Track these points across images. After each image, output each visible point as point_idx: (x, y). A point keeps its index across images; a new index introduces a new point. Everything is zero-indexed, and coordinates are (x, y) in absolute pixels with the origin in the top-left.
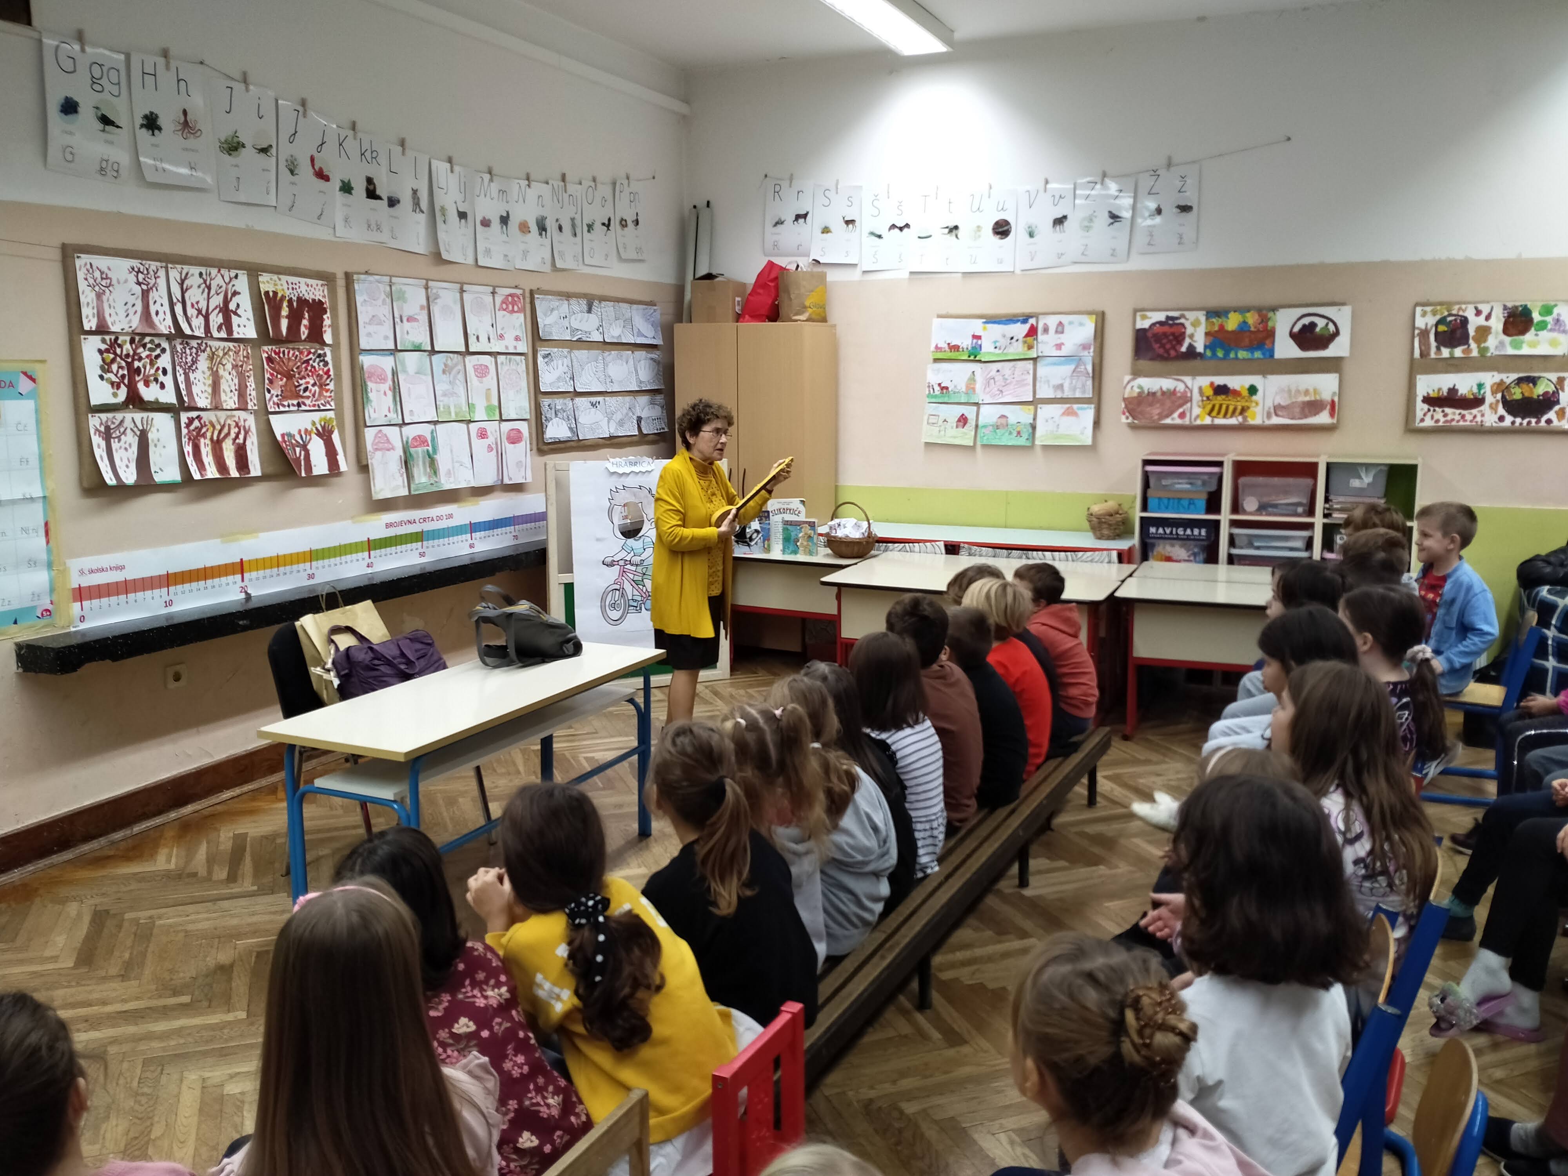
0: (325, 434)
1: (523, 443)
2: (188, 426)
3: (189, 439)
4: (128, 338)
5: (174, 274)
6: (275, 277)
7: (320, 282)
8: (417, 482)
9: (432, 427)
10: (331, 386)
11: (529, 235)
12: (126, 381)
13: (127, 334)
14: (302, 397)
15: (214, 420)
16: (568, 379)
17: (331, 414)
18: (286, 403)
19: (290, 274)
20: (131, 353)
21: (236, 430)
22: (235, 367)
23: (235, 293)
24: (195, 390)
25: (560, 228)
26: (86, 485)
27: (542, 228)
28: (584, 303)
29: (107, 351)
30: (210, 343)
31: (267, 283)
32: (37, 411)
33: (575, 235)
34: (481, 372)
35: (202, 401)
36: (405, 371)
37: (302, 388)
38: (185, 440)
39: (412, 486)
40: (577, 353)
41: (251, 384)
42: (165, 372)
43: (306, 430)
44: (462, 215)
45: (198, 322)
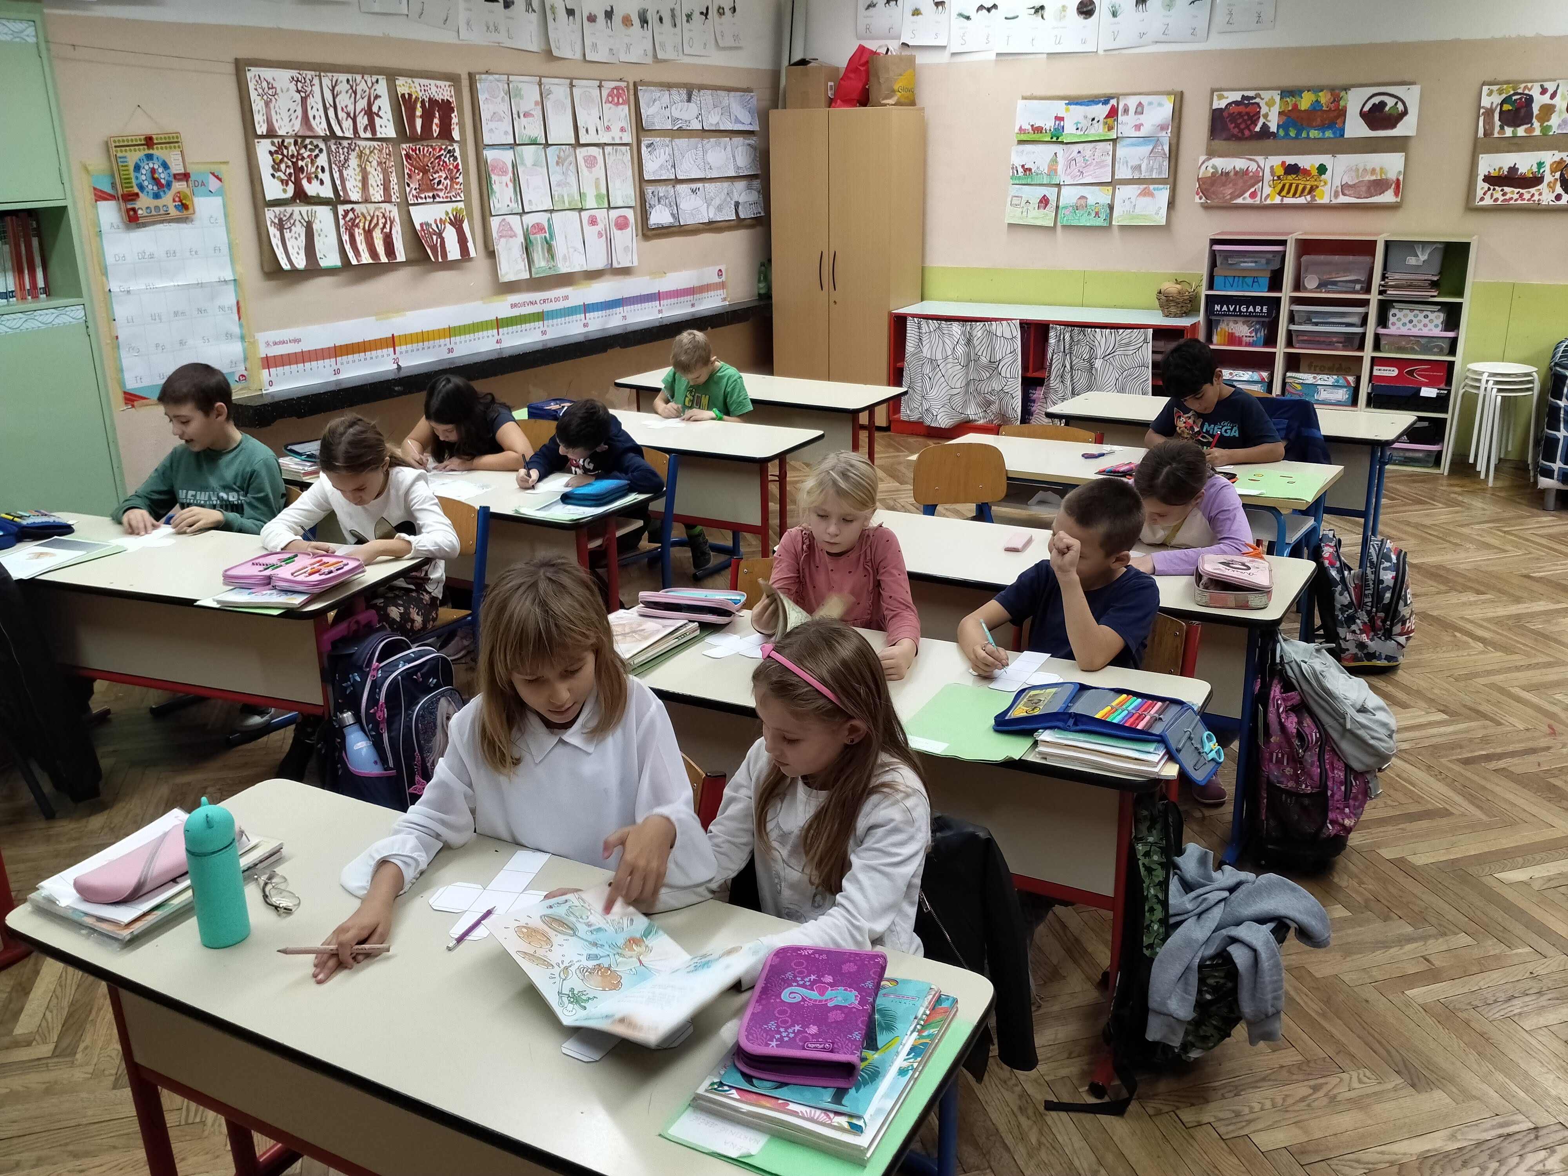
0: (457, 223)
1: (630, 229)
2: (344, 217)
3: (346, 229)
4: (292, 141)
5: (326, 82)
6: (409, 80)
7: (448, 83)
8: (537, 266)
9: (548, 215)
10: (460, 180)
11: (632, 28)
12: (293, 179)
13: (291, 137)
14: (437, 190)
15: (365, 212)
16: (669, 167)
17: (461, 205)
18: (423, 196)
19: (422, 78)
20: (296, 154)
21: (384, 220)
22: (379, 164)
23: (377, 97)
24: (348, 185)
25: (661, 19)
26: (266, 269)
27: (644, 21)
28: (684, 92)
29: (276, 152)
30: (359, 142)
31: (404, 86)
32: (224, 206)
33: (675, 25)
34: (591, 162)
35: (355, 196)
36: (523, 164)
37: (436, 181)
38: (342, 230)
39: (533, 270)
40: (678, 142)
41: (394, 179)
42: (323, 170)
43: (441, 219)
44: (570, 12)
45: (348, 124)
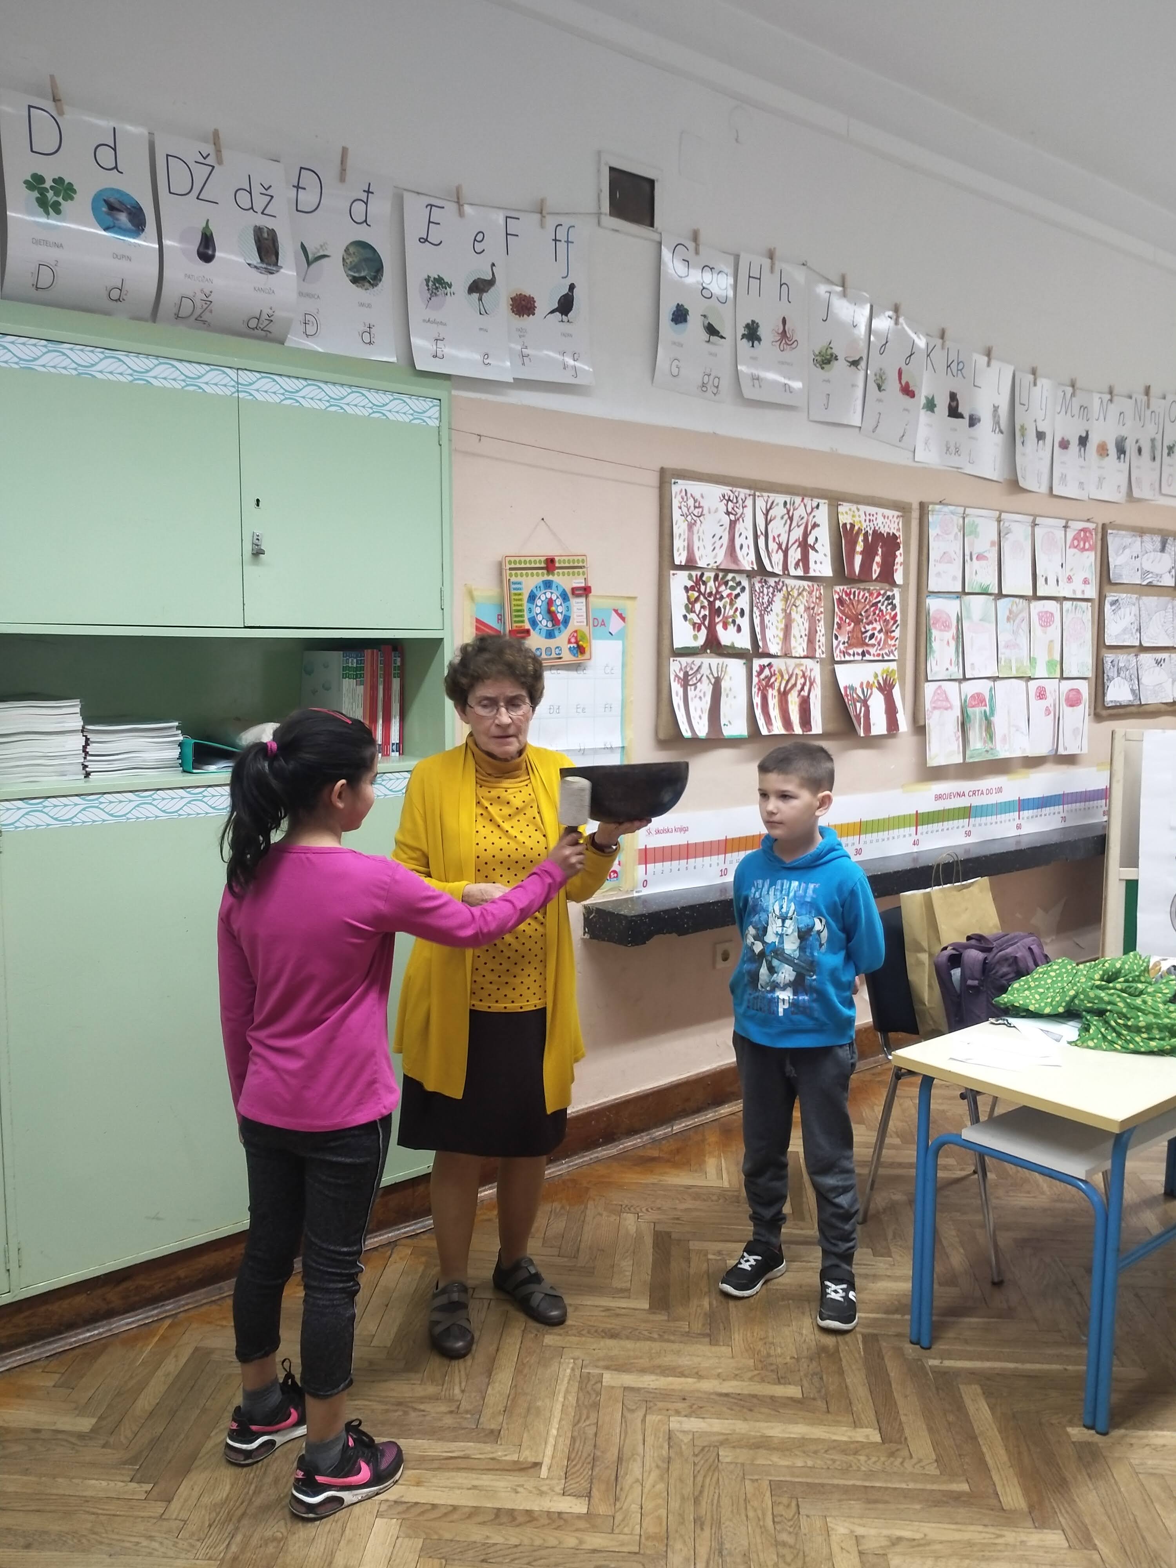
0: (886, 688)
1: (1081, 707)
2: (760, 673)
3: (759, 689)
4: (712, 575)
5: (761, 504)
6: (854, 507)
7: (897, 513)
8: (972, 748)
9: (990, 683)
10: (897, 634)
11: (1107, 459)
12: (707, 623)
13: (712, 570)
14: (868, 645)
15: (783, 669)
16: (1134, 631)
17: (893, 666)
18: (851, 652)
19: (868, 504)
20: (714, 591)
21: (802, 680)
22: (807, 609)
23: (815, 525)
24: (769, 634)
25: (1140, 451)
26: (662, 736)
27: (1121, 451)
28: (1158, 539)
29: (692, 588)
30: (788, 581)
31: (847, 514)
32: (623, 652)
33: (1154, 459)
34: (1046, 620)
35: (774, 648)
36: (969, 617)
37: (868, 634)
38: (755, 690)
39: (968, 753)
40: (1145, 599)
41: (821, 628)
42: (742, 613)
43: (868, 683)
44: (1041, 436)
45: (778, 557)
